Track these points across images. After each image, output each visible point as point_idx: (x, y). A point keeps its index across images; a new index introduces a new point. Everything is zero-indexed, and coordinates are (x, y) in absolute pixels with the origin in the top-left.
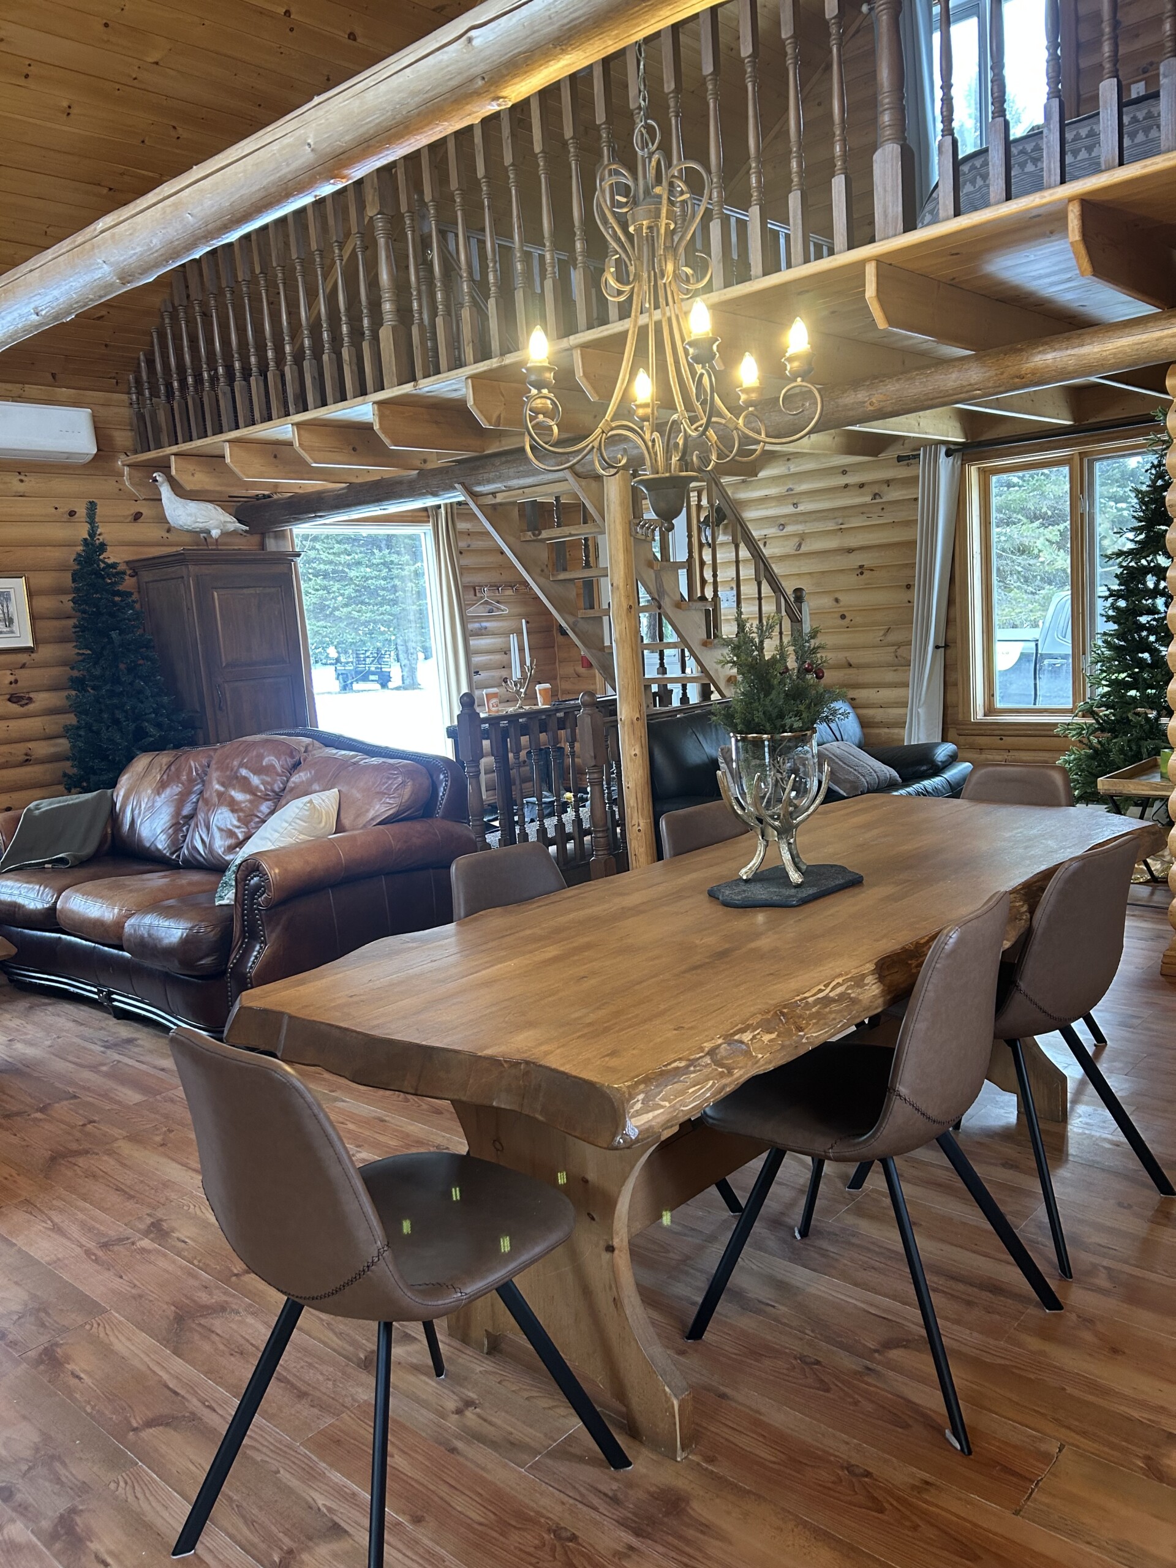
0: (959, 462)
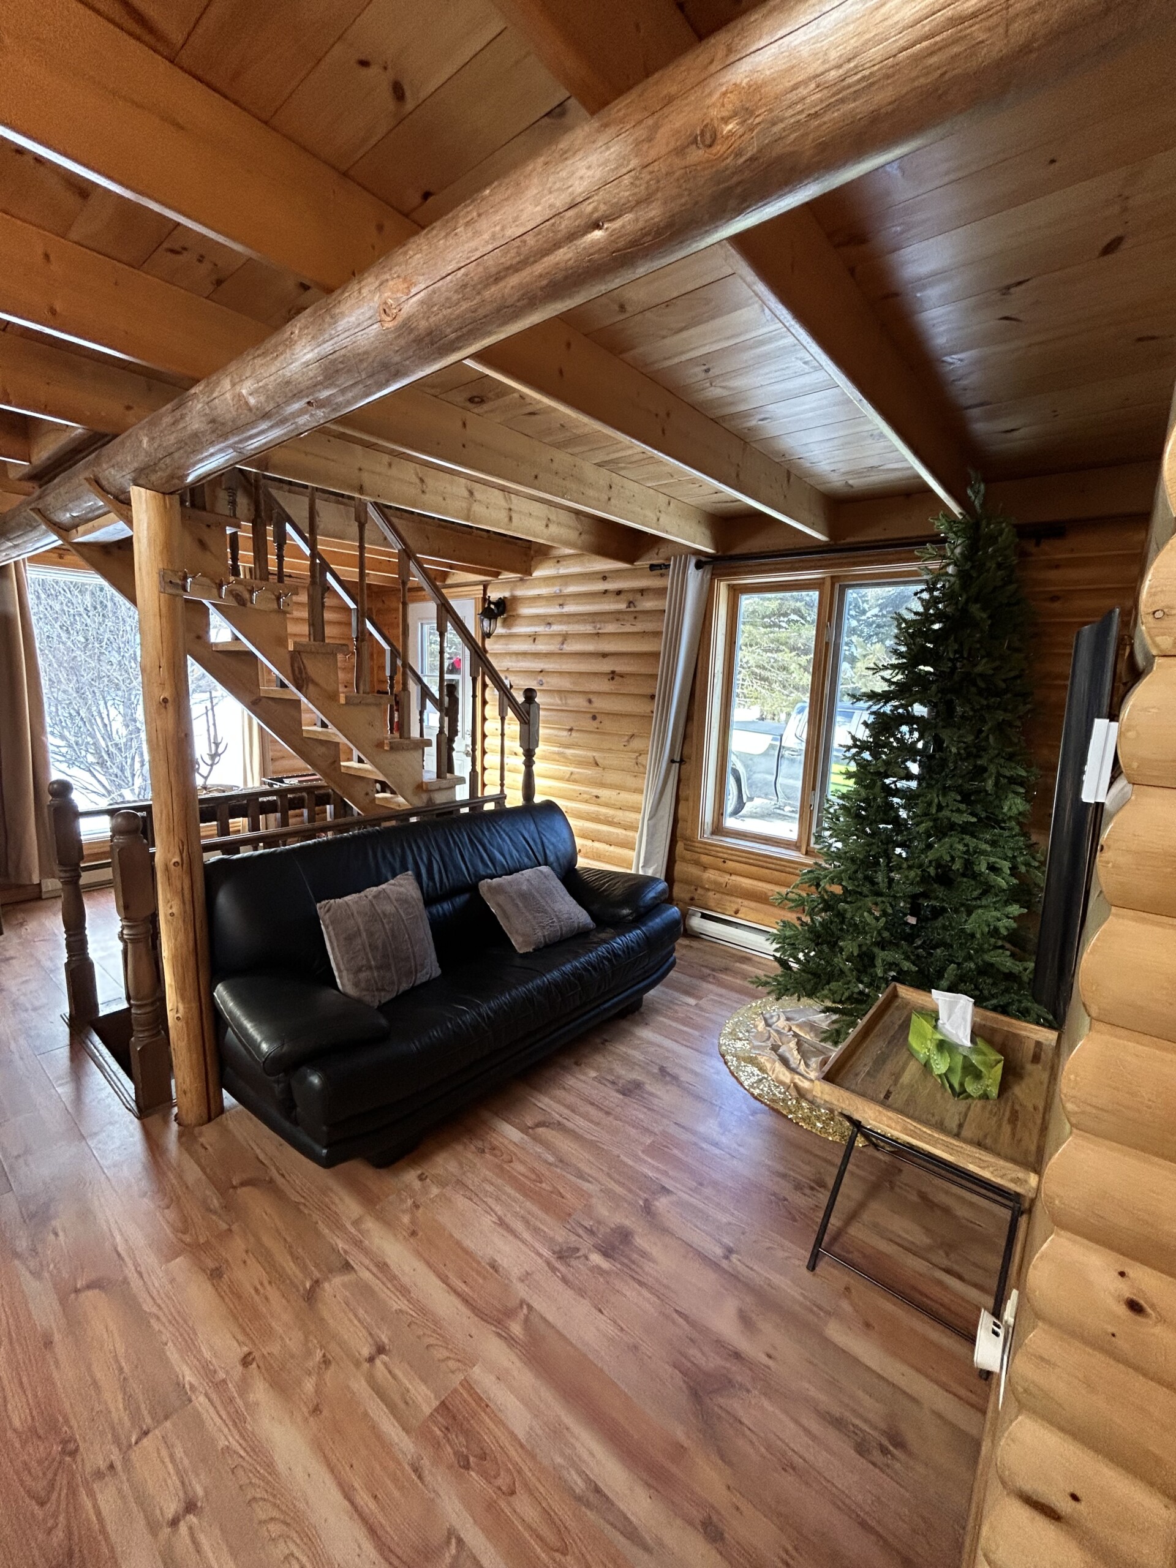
0: (709, 576)
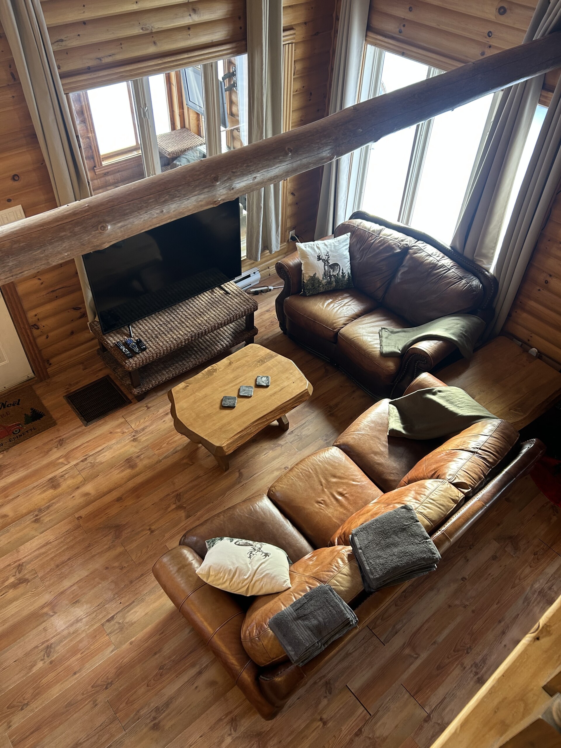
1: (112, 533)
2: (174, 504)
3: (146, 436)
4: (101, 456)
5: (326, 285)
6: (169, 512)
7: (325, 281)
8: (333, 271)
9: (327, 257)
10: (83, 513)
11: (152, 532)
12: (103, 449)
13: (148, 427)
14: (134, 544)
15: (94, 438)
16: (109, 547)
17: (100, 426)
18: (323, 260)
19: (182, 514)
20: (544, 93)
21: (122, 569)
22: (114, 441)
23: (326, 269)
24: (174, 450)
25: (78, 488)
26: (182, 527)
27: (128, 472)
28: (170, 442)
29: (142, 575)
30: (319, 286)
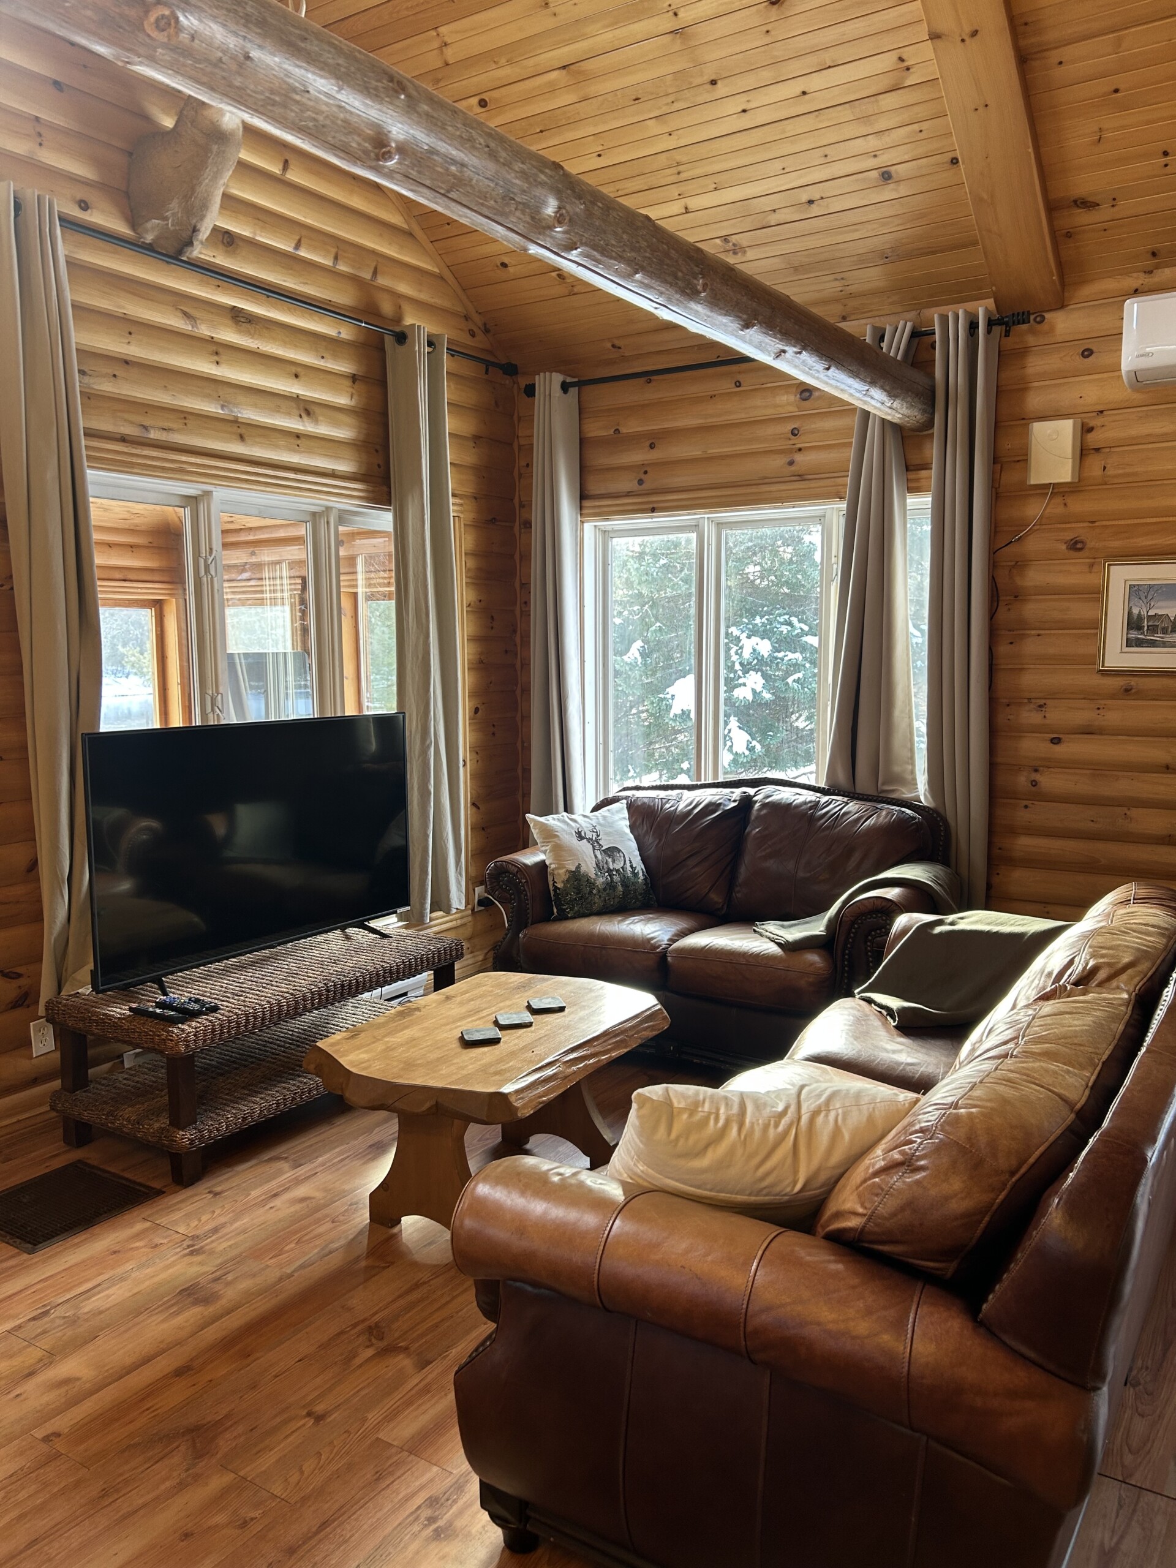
1: (183, 1448)
2: (368, 1347)
3: (228, 1240)
4: (94, 1299)
5: (605, 889)
6: (360, 1366)
7: (601, 880)
8: (614, 861)
9: (594, 834)
10: (62, 1423)
11: (319, 1418)
12: (99, 1285)
13: (228, 1225)
14: (268, 1460)
15: (66, 1270)
16: (180, 1484)
17: (78, 1245)
18: (589, 840)
19: (404, 1362)
20: (912, 475)
21: (244, 1524)
22: (129, 1266)
23: (599, 857)
24: (322, 1249)
25: (31, 1374)
26: (417, 1388)
27: (193, 1314)
28: (304, 1239)
29: (324, 1525)
30: (590, 892)
